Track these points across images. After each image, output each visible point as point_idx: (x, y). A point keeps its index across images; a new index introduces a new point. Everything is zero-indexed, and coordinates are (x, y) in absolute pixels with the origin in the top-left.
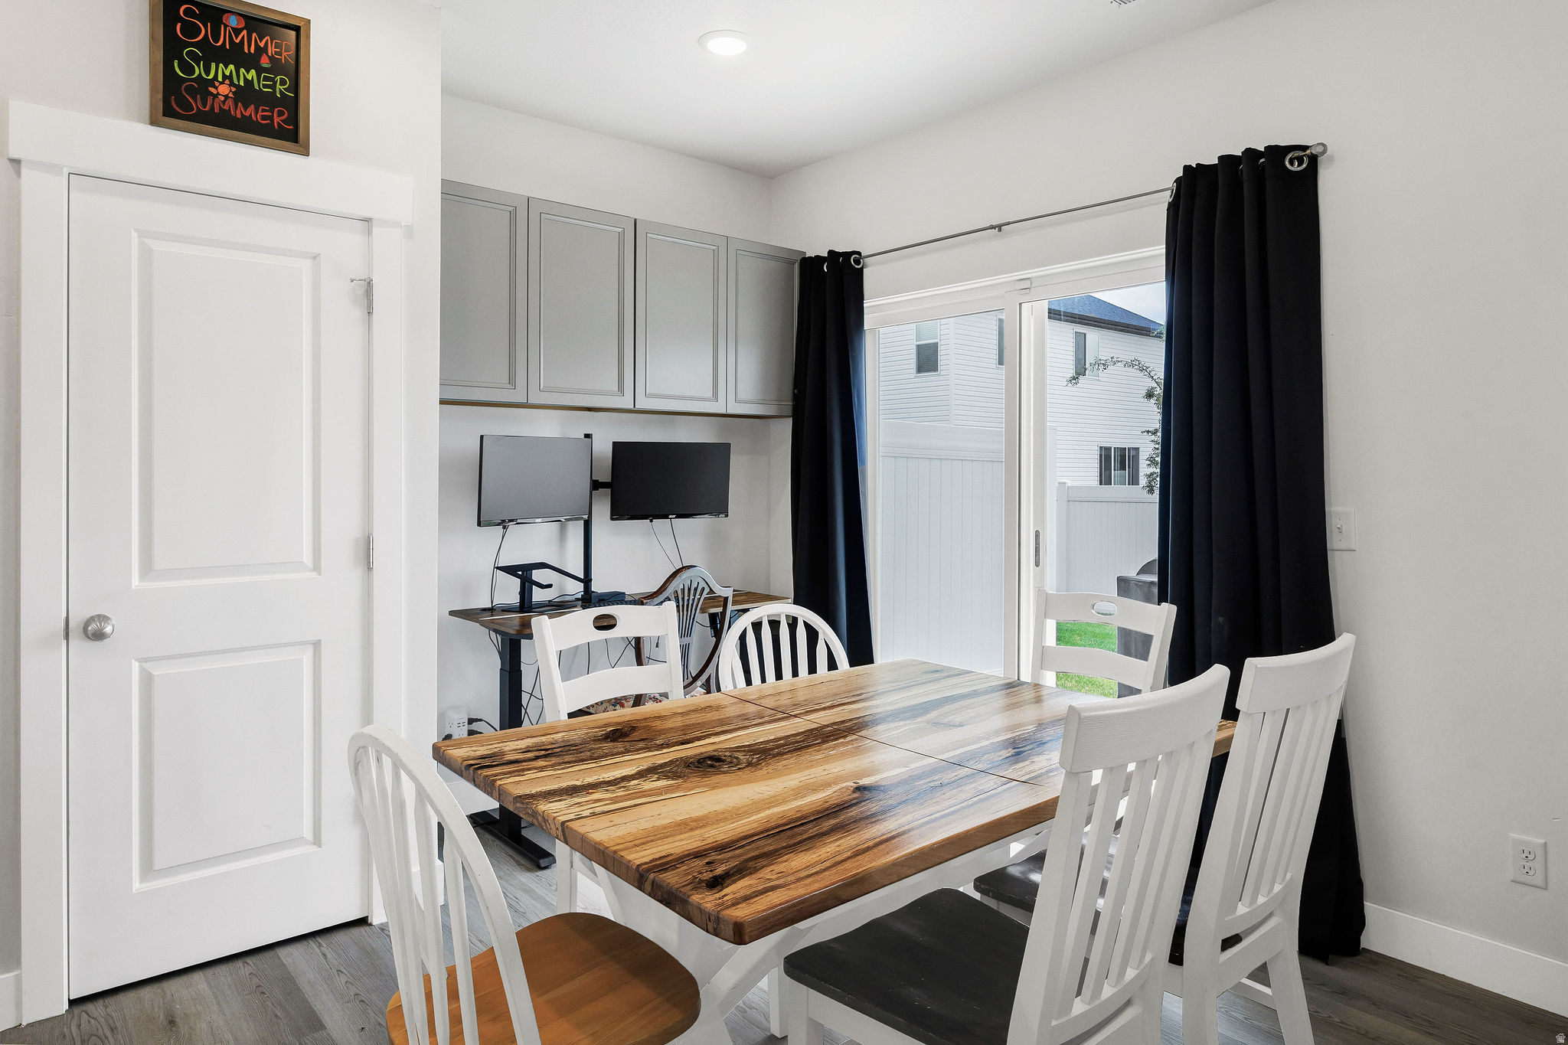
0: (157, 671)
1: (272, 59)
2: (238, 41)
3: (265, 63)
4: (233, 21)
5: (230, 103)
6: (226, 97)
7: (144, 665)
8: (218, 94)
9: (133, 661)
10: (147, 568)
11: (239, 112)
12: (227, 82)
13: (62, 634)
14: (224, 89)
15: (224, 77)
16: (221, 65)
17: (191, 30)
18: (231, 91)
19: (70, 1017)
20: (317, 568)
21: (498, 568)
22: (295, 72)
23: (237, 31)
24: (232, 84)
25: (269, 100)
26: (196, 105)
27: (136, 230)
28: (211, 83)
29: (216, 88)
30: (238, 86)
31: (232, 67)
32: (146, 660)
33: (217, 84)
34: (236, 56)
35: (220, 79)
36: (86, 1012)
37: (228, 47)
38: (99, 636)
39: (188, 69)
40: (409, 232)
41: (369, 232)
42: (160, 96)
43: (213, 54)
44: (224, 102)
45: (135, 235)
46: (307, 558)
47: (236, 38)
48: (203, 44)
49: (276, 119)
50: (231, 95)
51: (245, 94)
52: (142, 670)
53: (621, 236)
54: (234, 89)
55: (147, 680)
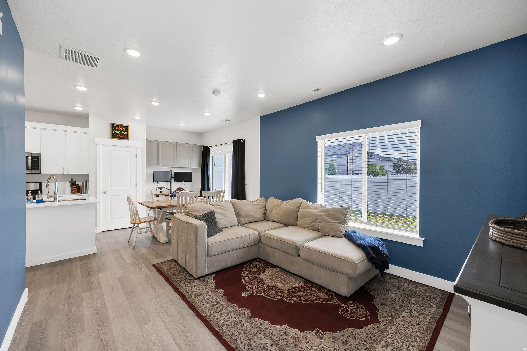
1: (125, 130)
3: (124, 131)
4: (120, 126)
10: (111, 186)
11: (121, 136)
14: (119, 134)
17: (115, 128)
19: (102, 233)
20: (130, 187)
21: (158, 188)
22: (127, 131)
23: (121, 128)
25: (124, 135)
26: (116, 136)
34: (120, 130)
38: (105, 193)
39: (115, 132)
40: (142, 148)
41: (137, 148)
42: (112, 136)
43: (118, 130)
44: (119, 136)
45: (109, 151)
46: (129, 185)
48: (116, 130)
49: (125, 137)
51: (122, 134)
52: (110, 197)
53: (174, 145)
55: (111, 198)
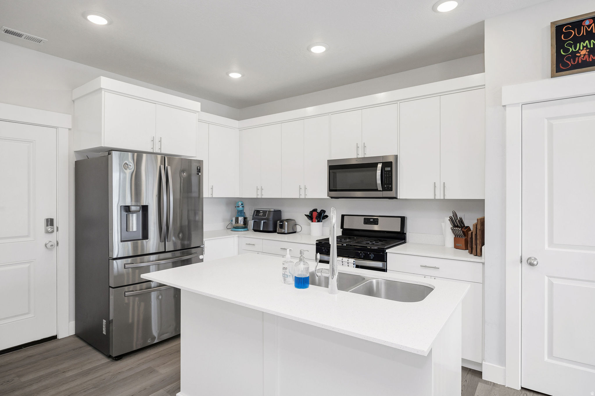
0: (555, 281)
2: (590, 30)
5: (587, 56)
6: (585, 55)
7: (550, 278)
8: (581, 55)
9: (545, 276)
10: (551, 243)
11: (591, 59)
12: (585, 48)
13: (519, 261)
14: (583, 52)
15: (583, 47)
16: (582, 43)
17: (568, 35)
18: (587, 51)
19: (521, 392)
23: (589, 26)
24: (587, 48)
26: (571, 63)
27: (546, 118)
28: (578, 52)
29: (580, 53)
30: (590, 49)
31: (587, 42)
32: (551, 277)
33: (580, 51)
34: (589, 36)
35: (581, 49)
36: (526, 394)
37: (585, 34)
38: (531, 264)
39: (567, 50)
42: (555, 66)
43: (578, 40)
44: (583, 58)
47: (589, 29)
48: (573, 39)
50: (587, 53)
52: (549, 280)
54: (588, 50)
55: (550, 285)
